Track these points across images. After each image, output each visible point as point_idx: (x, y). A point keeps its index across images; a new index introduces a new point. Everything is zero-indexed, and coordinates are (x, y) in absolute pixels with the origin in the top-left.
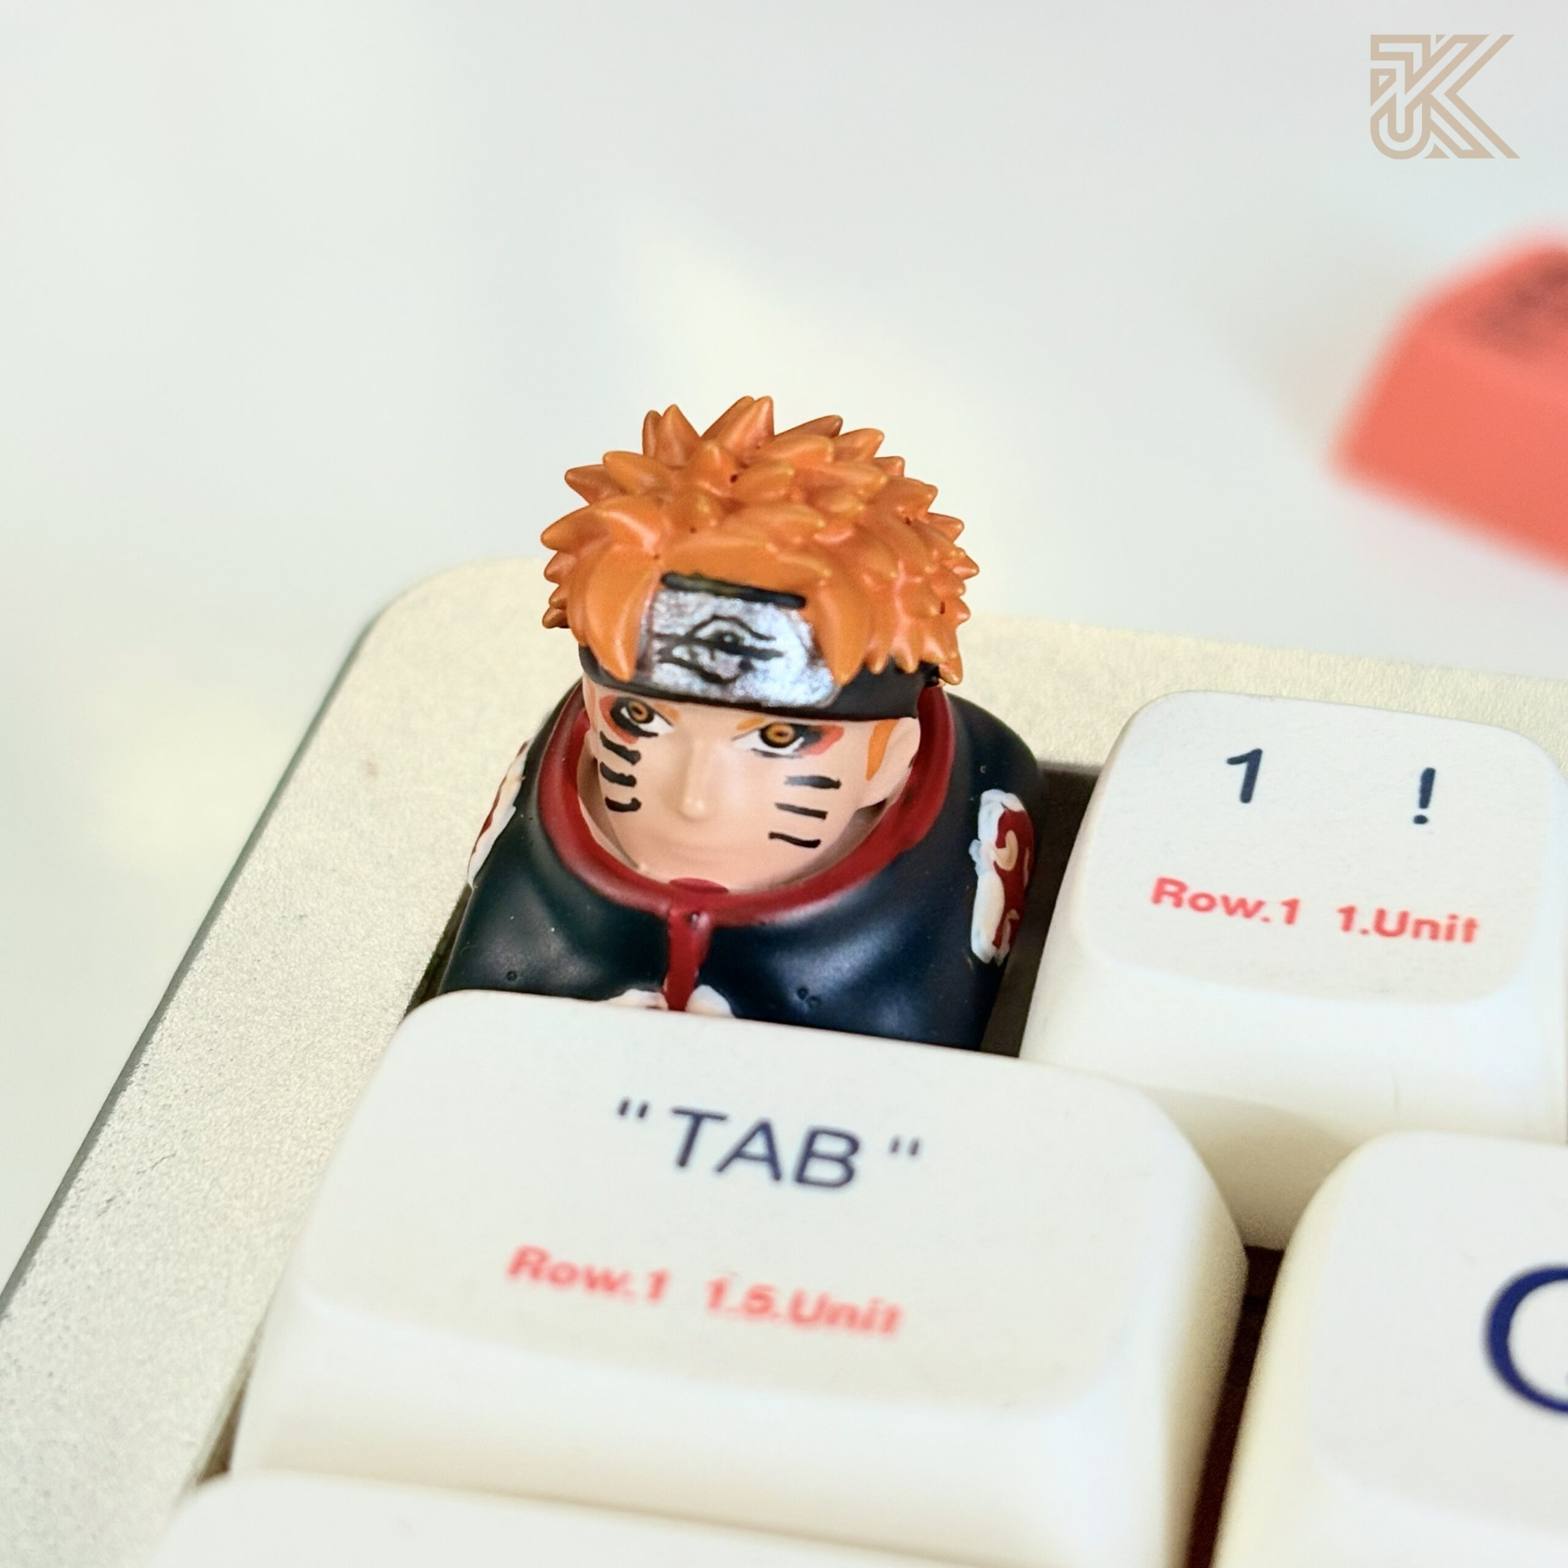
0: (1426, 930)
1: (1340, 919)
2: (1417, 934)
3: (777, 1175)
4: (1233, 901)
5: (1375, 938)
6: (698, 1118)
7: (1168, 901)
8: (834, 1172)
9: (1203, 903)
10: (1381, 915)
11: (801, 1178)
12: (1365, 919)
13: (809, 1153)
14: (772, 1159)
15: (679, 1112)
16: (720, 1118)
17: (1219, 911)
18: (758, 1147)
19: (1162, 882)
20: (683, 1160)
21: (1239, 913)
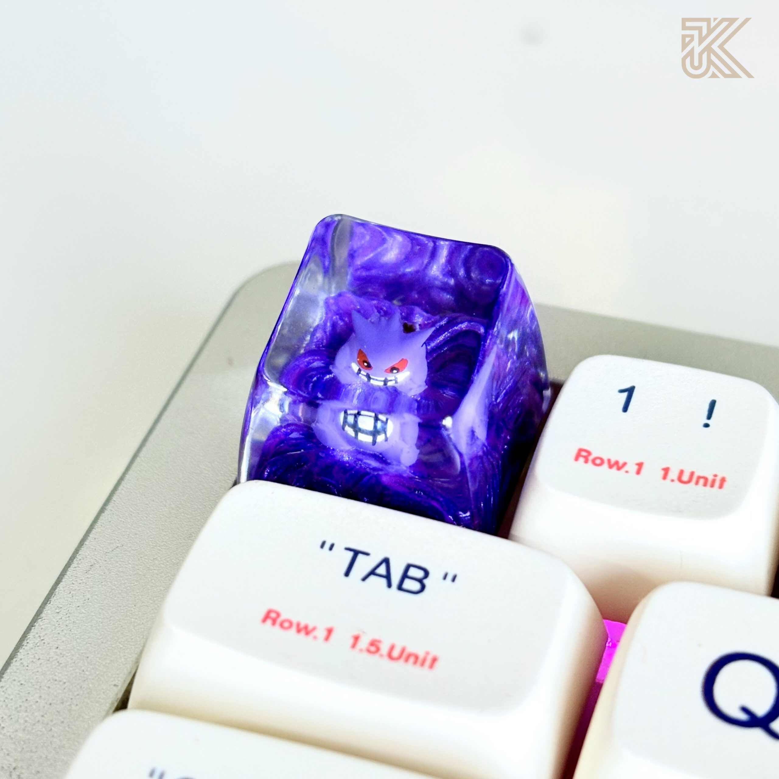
0: (702, 481)
1: (662, 473)
2: (697, 483)
3: (389, 585)
4: (613, 462)
5: (677, 483)
6: (356, 553)
7: (582, 460)
8: (416, 586)
9: (598, 462)
10: (682, 472)
11: (400, 587)
12: (673, 474)
13: (405, 576)
14: (388, 577)
15: (347, 549)
16: (367, 554)
17: (605, 466)
18: (382, 570)
19: (581, 450)
20: (347, 573)
21: (615, 468)
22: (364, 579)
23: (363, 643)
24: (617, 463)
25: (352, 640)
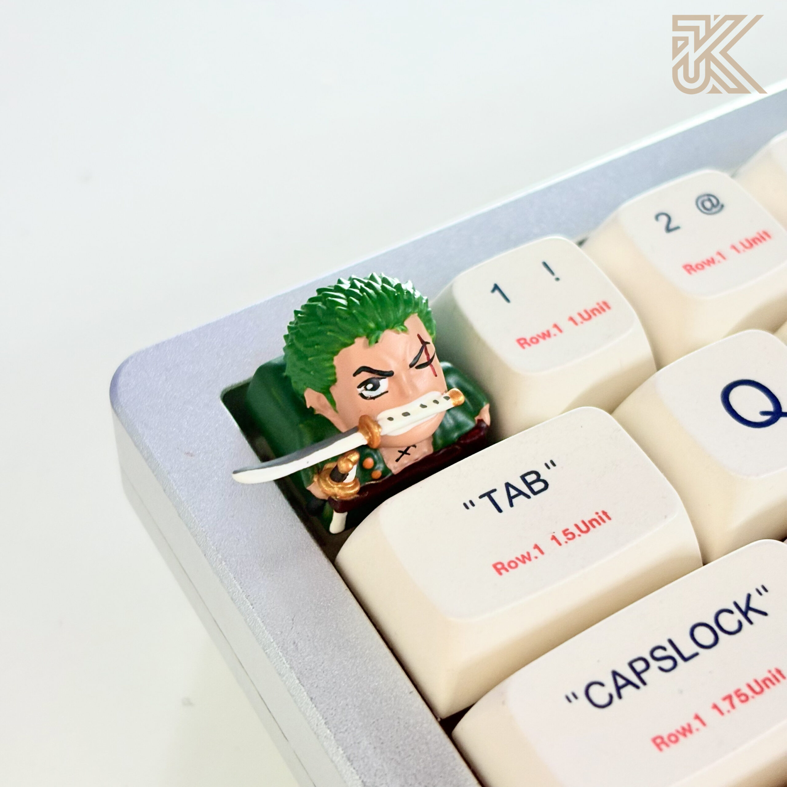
0: (596, 312)
1: (571, 323)
2: (595, 315)
3: (529, 497)
4: (541, 335)
5: (585, 322)
6: (488, 494)
7: (526, 346)
8: (540, 485)
9: (535, 340)
10: (580, 315)
11: (535, 493)
12: (578, 319)
13: (529, 485)
14: (520, 493)
15: (481, 497)
16: (494, 490)
17: (541, 340)
18: (513, 492)
19: (519, 341)
20: (500, 510)
21: (547, 338)
22: (511, 505)
23: (562, 538)
24: (544, 334)
25: (554, 541)
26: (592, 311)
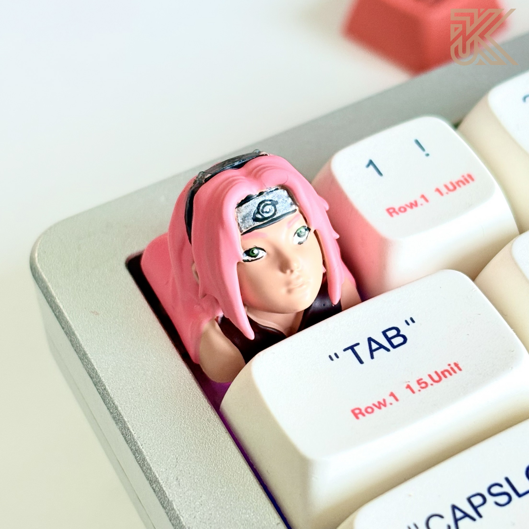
0: (461, 184)
1: (437, 194)
2: (459, 186)
3: (388, 350)
6: (352, 348)
7: (394, 214)
8: (400, 340)
9: (403, 209)
11: (394, 347)
12: (444, 190)
13: (389, 340)
14: (381, 346)
15: (345, 350)
16: (358, 344)
17: (409, 209)
18: (374, 346)
19: (388, 210)
20: (361, 362)
21: (414, 207)
22: (372, 357)
23: (416, 387)
24: (411, 204)
25: (409, 390)
26: (458, 183)
